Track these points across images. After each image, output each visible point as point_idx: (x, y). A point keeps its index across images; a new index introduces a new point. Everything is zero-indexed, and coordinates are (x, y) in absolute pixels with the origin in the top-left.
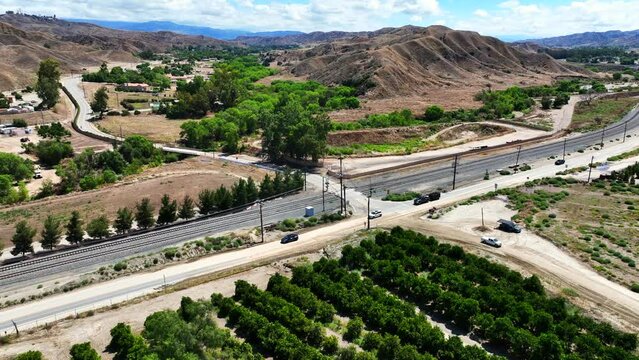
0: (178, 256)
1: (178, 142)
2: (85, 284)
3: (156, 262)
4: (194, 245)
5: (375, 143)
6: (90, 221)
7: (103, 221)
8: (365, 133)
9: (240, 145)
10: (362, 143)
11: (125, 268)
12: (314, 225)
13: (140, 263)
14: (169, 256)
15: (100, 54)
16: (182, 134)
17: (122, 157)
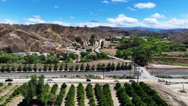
0: (79, 77)
1: (115, 56)
2: (57, 78)
3: (74, 77)
4: (85, 75)
5: (181, 62)
6: (70, 66)
7: (73, 67)
8: (178, 59)
9: (129, 57)
10: (175, 62)
11: (66, 76)
12: (122, 78)
13: (70, 76)
14: (77, 76)
15: (114, 35)
16: (116, 53)
17: (97, 57)
